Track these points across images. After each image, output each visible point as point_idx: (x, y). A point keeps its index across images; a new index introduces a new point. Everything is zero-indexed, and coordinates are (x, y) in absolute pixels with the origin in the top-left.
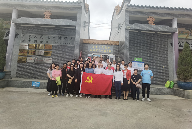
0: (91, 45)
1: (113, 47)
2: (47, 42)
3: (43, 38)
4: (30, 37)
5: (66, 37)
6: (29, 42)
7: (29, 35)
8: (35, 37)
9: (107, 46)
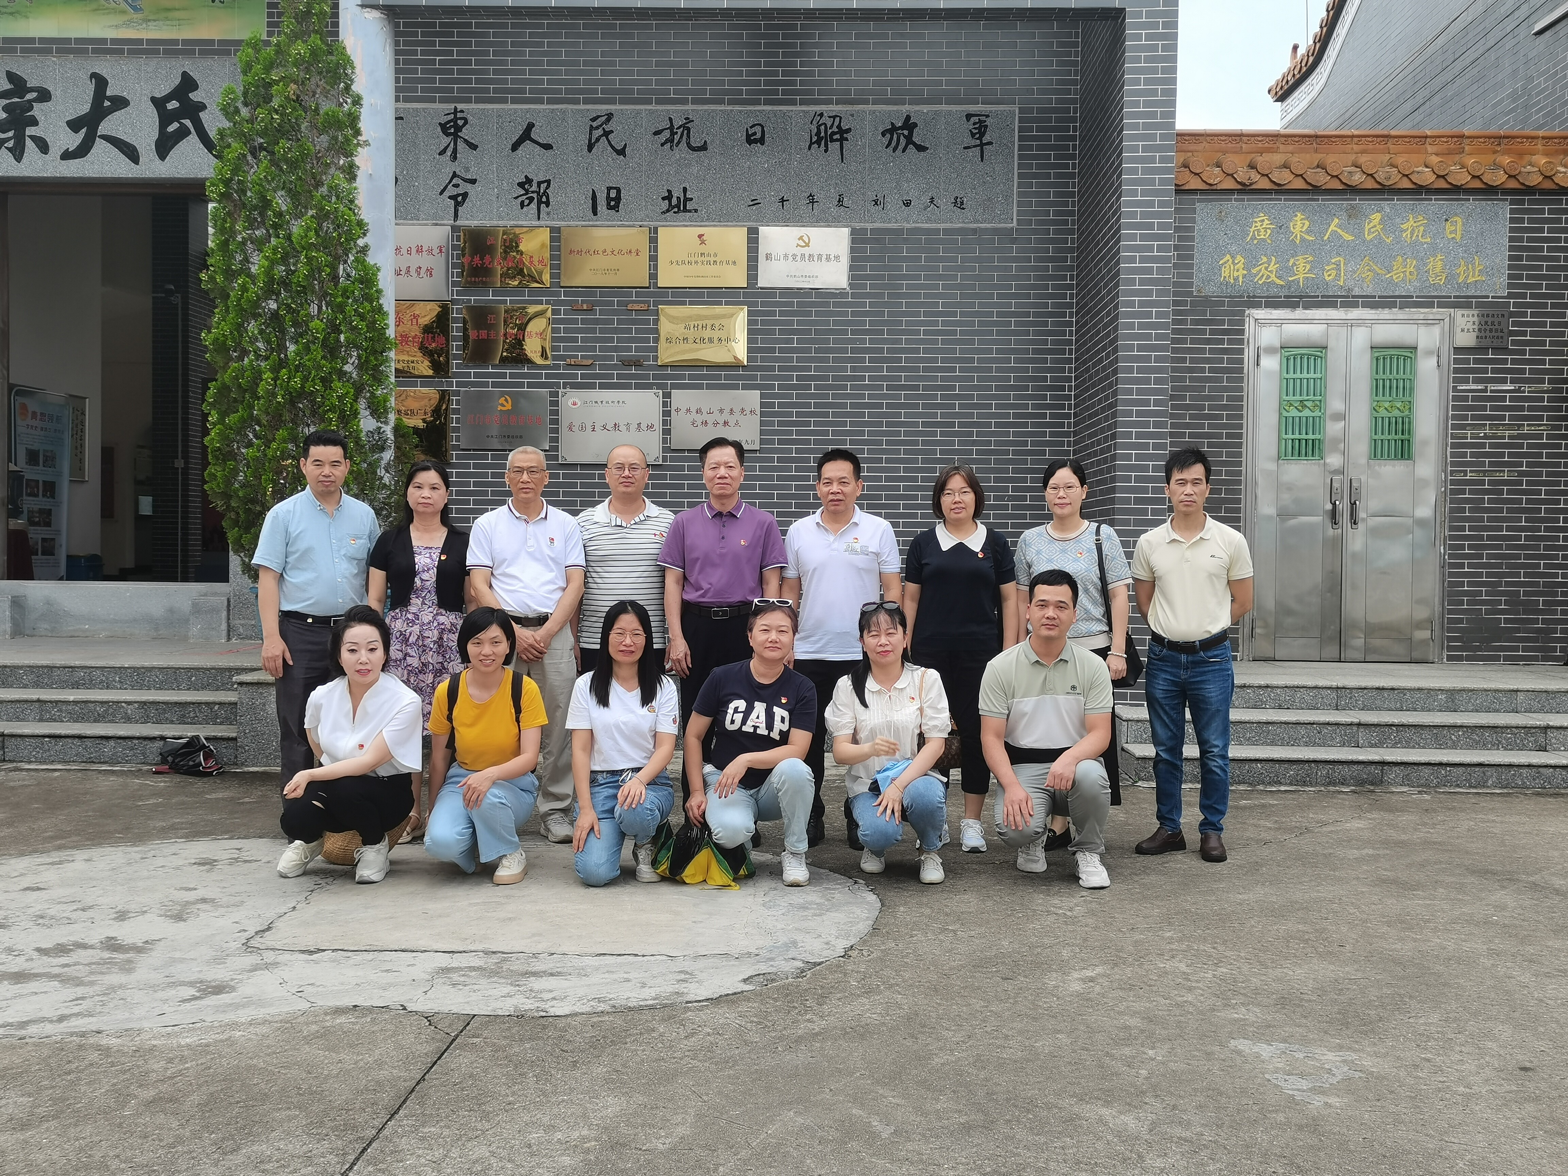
0: (1232, 205)
1: (1504, 210)
2: (677, 193)
3: (622, 152)
4: (456, 136)
5: (909, 125)
6: (459, 200)
7: (441, 110)
8: (526, 135)
9: (1435, 205)
